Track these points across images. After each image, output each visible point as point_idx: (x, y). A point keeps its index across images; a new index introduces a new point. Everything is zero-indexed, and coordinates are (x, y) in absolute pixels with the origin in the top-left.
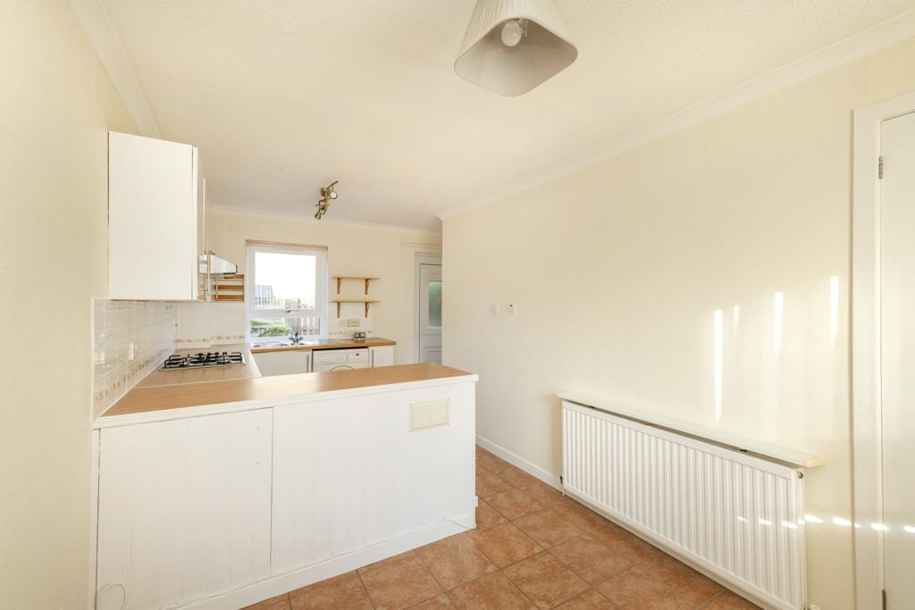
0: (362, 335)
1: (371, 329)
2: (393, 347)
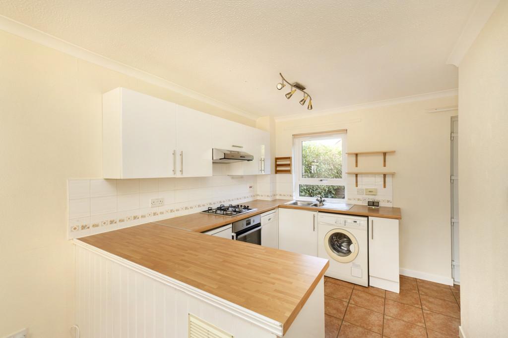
0: (376, 204)
1: (390, 199)
2: (398, 220)
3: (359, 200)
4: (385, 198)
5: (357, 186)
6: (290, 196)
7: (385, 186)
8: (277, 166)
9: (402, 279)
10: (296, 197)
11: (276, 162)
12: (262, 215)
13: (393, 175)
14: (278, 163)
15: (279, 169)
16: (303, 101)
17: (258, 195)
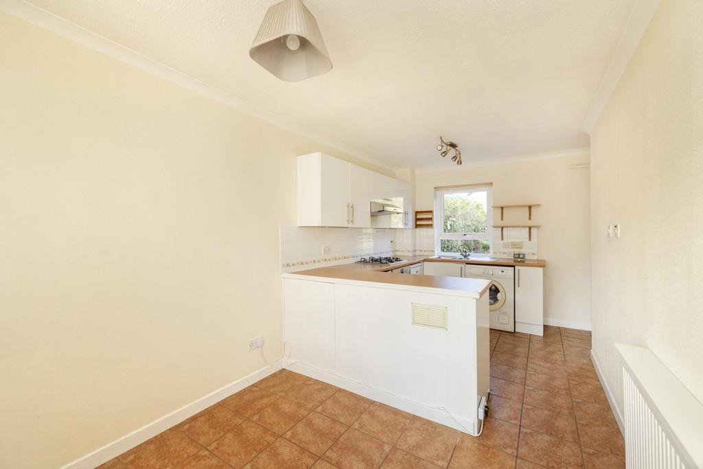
0: (521, 256)
1: (535, 252)
2: (542, 269)
3: (504, 253)
4: (530, 250)
5: (502, 239)
6: (432, 251)
7: (530, 239)
8: (417, 220)
9: (546, 327)
10: (438, 253)
11: (416, 215)
12: (412, 266)
13: (538, 227)
14: (418, 217)
15: (419, 223)
16: (455, 158)
17: (397, 251)
